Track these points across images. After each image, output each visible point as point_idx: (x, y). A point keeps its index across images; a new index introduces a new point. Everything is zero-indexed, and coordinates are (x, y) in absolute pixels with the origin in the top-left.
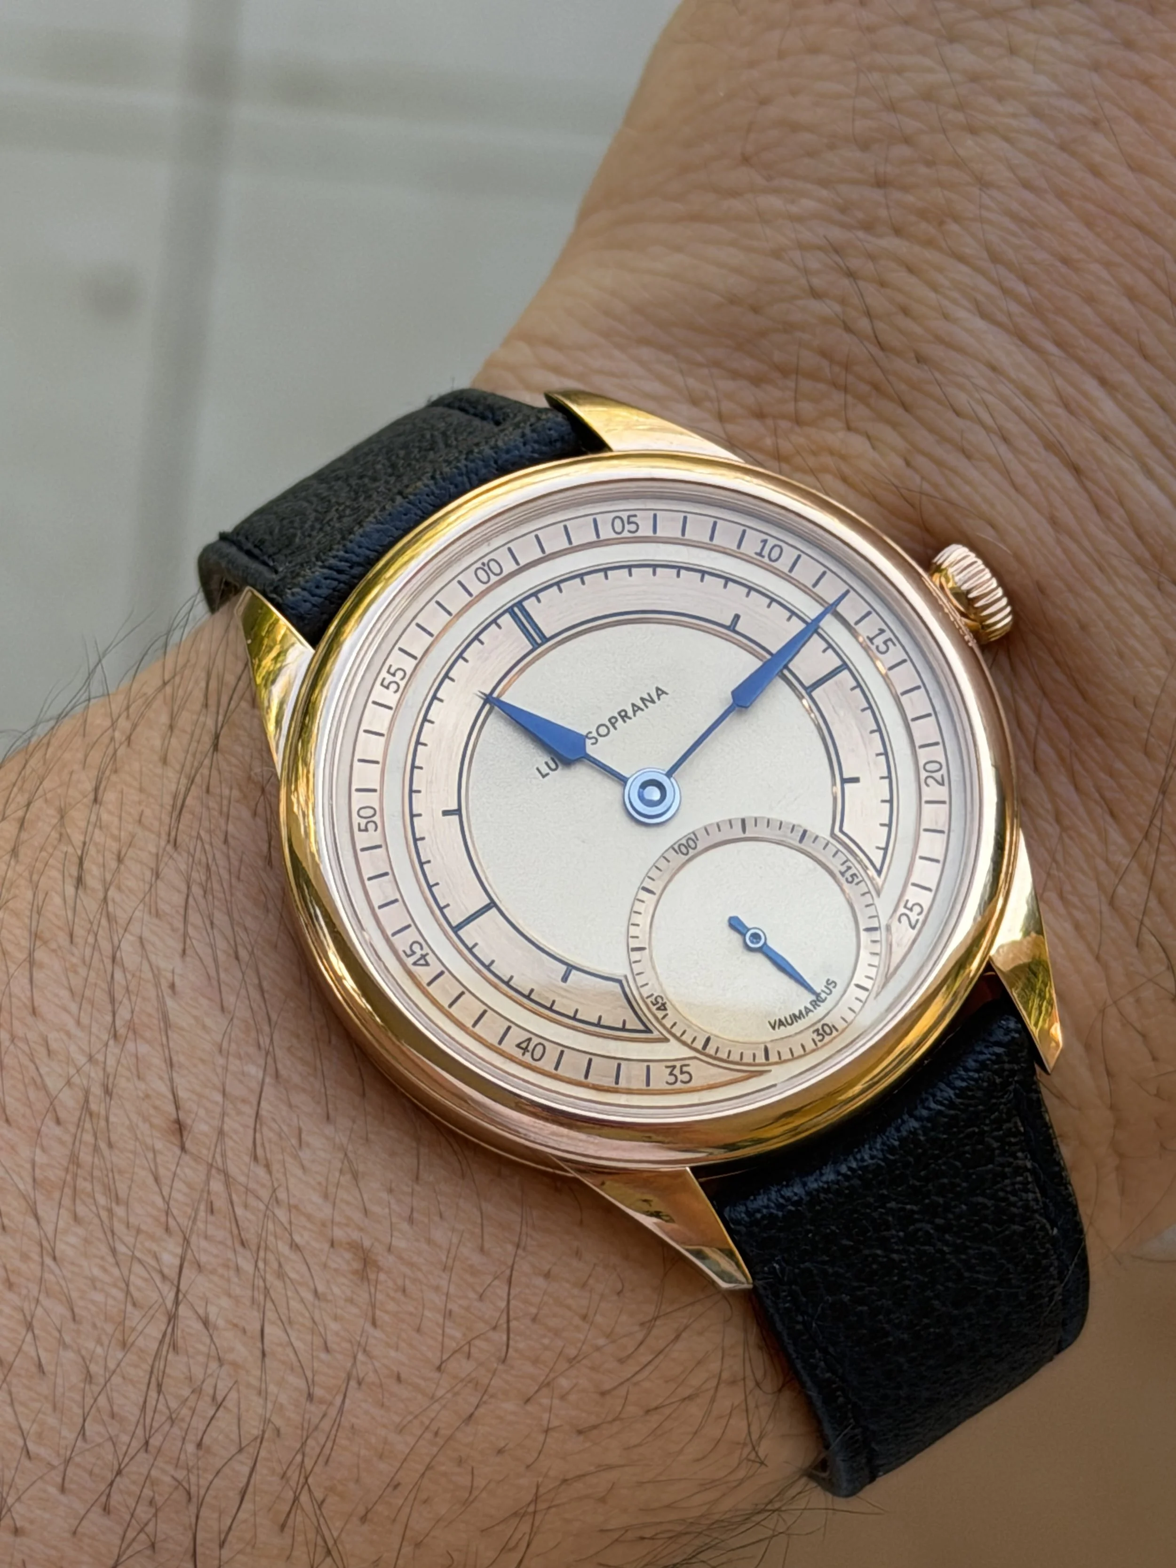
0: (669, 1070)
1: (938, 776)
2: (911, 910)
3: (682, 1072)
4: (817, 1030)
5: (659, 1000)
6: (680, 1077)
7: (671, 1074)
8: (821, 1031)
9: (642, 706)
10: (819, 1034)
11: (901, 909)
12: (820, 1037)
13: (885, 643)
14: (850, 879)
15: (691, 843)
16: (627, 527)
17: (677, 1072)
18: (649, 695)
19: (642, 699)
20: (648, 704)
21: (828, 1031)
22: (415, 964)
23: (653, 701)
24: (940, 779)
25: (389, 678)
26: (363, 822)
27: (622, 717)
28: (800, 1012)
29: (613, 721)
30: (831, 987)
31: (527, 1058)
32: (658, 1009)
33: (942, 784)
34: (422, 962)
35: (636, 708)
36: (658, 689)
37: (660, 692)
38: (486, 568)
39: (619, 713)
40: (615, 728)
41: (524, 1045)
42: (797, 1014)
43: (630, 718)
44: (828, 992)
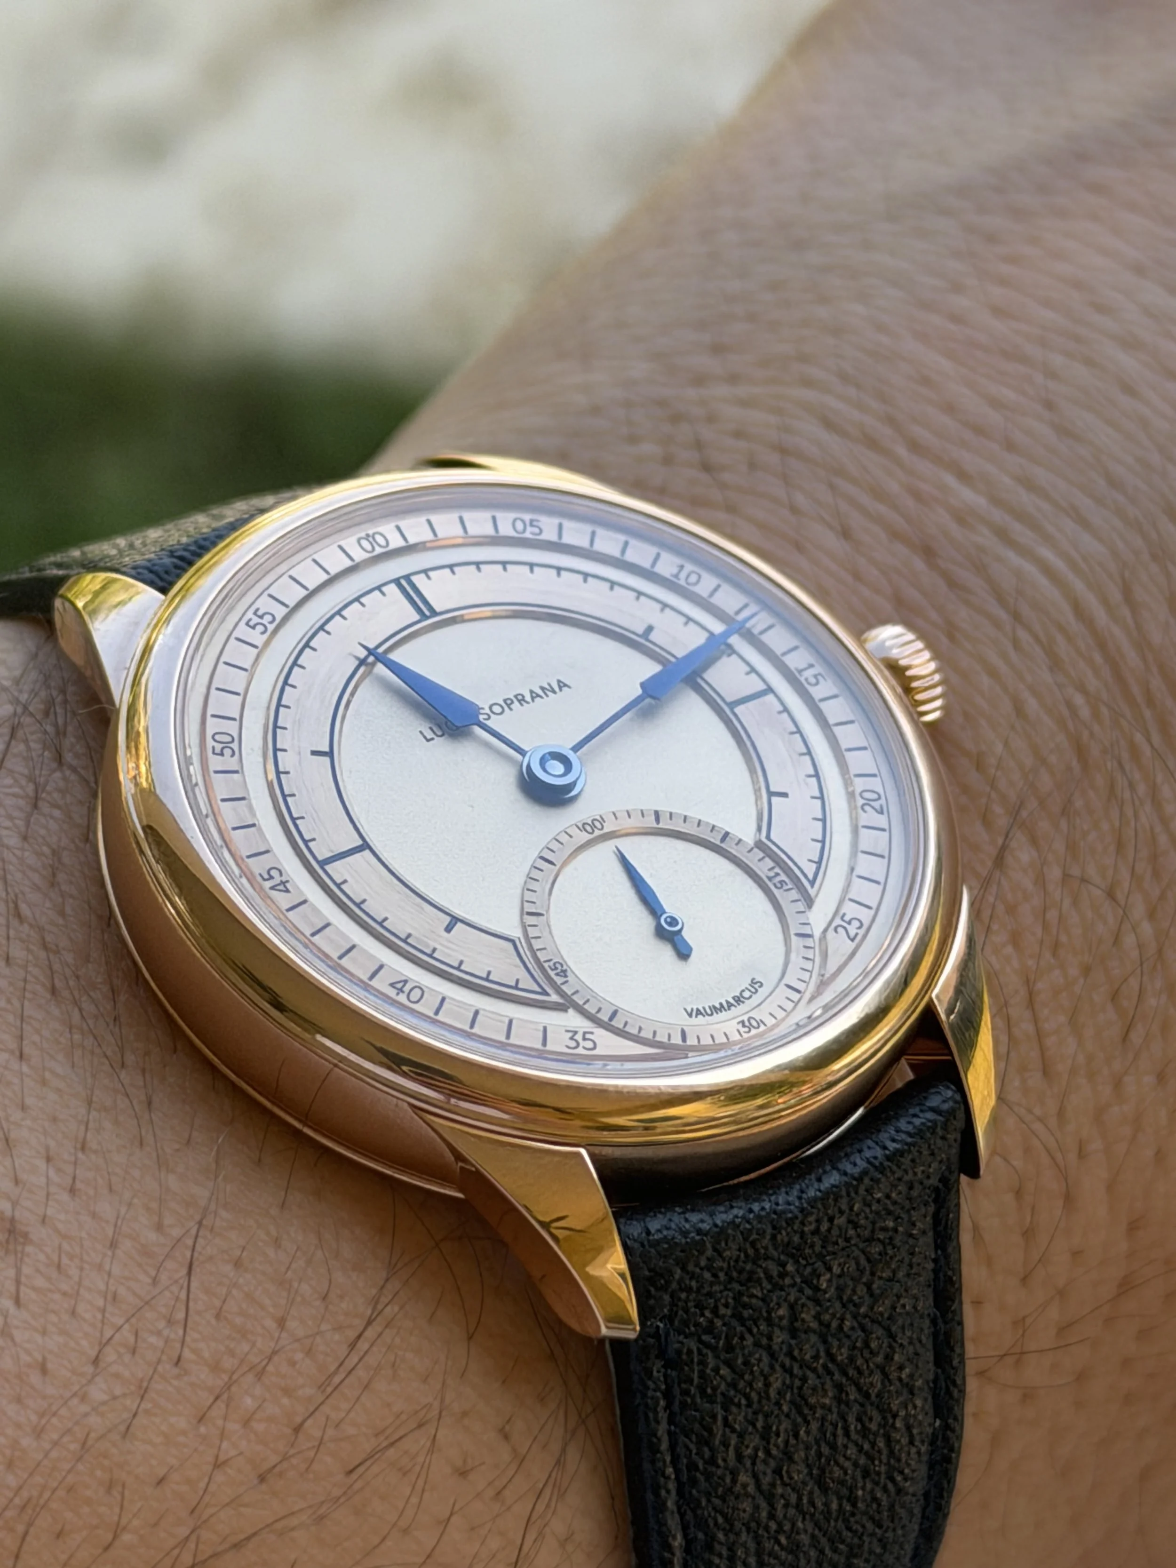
0: (570, 1034)
1: (876, 804)
3: (584, 1039)
4: (743, 1022)
5: (558, 966)
6: (582, 1043)
7: (572, 1038)
8: (747, 1024)
9: (542, 694)
10: (744, 1026)
11: (837, 921)
12: (747, 1029)
13: (815, 676)
14: (779, 885)
15: (596, 823)
16: (529, 529)
17: (579, 1037)
18: (549, 685)
19: (542, 688)
20: (548, 693)
21: (754, 1023)
22: (272, 888)
23: (554, 692)
24: (878, 808)
25: (256, 620)
26: (218, 747)
27: (519, 701)
28: (721, 1004)
29: (508, 703)
30: (756, 986)
31: (402, 998)
32: (557, 974)
33: (882, 813)
34: (281, 887)
35: (534, 696)
36: (559, 681)
37: (562, 685)
38: (371, 539)
39: (516, 696)
40: (511, 709)
41: (399, 986)
42: (718, 1006)
43: (528, 703)
44: (753, 990)
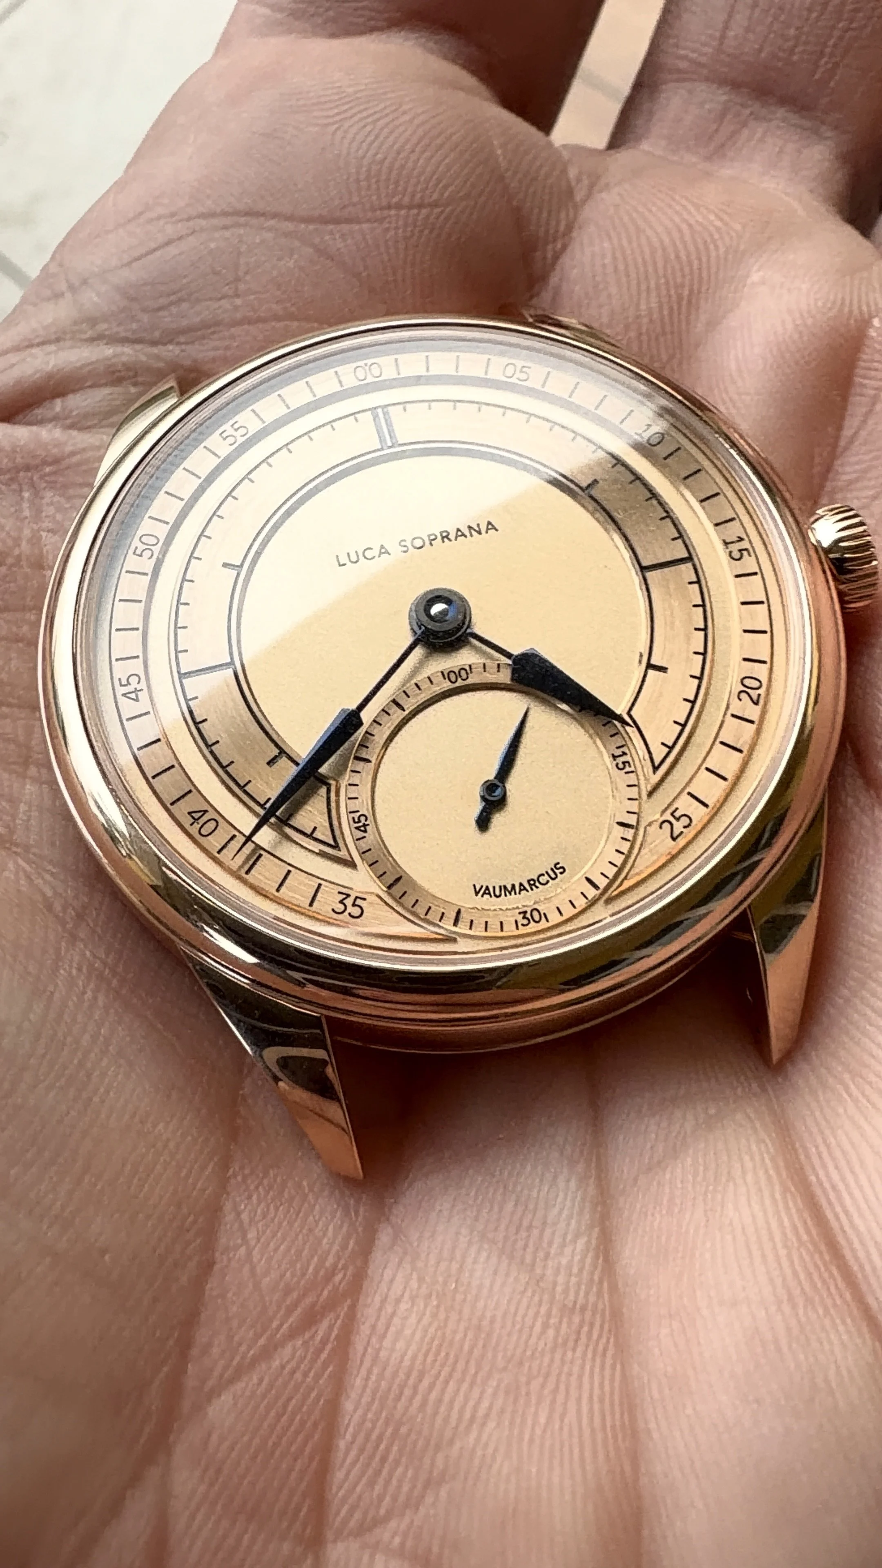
0: (341, 897)
1: (754, 694)
2: (678, 819)
3: (354, 905)
4: (525, 913)
5: (363, 819)
6: (350, 909)
7: (341, 902)
8: (528, 915)
9: (467, 533)
10: (524, 917)
11: (668, 816)
12: (525, 922)
13: (741, 551)
14: (621, 766)
15: (463, 672)
16: (518, 375)
17: (349, 902)
18: (478, 525)
19: (470, 527)
20: (473, 532)
21: (537, 918)
22: (124, 695)
23: (479, 533)
24: (755, 698)
25: (230, 431)
26: (141, 547)
27: (443, 538)
28: (513, 886)
29: (431, 537)
30: (557, 871)
31: (194, 830)
32: (357, 828)
33: (756, 703)
34: (133, 696)
35: (459, 533)
36: (489, 523)
37: (490, 526)
38: (367, 368)
39: (441, 533)
41: (196, 816)
42: (510, 887)
43: (450, 540)
44: (553, 876)
